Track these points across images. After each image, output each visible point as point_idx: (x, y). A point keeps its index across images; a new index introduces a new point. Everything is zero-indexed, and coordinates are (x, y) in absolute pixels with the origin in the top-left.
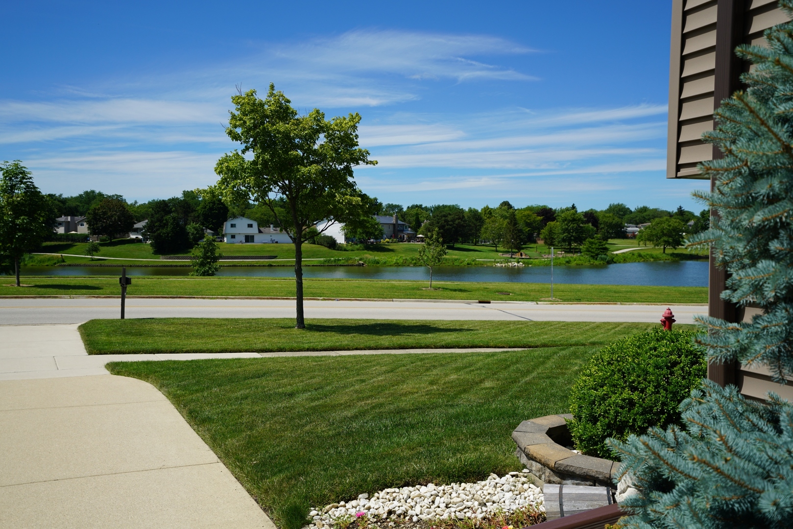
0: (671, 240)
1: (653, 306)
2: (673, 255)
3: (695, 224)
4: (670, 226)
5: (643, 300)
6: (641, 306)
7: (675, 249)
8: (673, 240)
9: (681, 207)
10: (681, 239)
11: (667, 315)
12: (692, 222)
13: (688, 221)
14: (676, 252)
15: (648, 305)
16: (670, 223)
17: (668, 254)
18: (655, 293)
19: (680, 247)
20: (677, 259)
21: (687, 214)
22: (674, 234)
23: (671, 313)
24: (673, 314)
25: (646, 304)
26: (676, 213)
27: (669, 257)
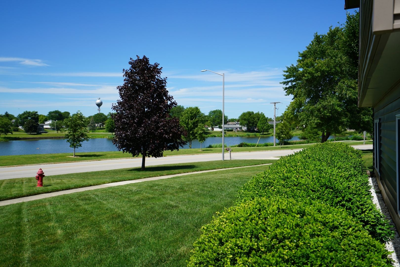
0: (4, 130)
1: (12, 167)
2: (5, 138)
3: (16, 121)
4: (3, 122)
5: (5, 165)
6: (4, 168)
7: (6, 134)
8: (5, 130)
9: (7, 113)
10: (9, 129)
11: (40, 173)
12: (14, 120)
13: (11, 120)
14: (7, 136)
15: (9, 167)
16: (3, 121)
17: (2, 138)
18: (10, 160)
19: (9, 133)
20: (7, 140)
21: (10, 116)
22: (5, 126)
23: (42, 172)
24: (43, 172)
25: (7, 167)
26: (4, 115)
27: (3, 139)
